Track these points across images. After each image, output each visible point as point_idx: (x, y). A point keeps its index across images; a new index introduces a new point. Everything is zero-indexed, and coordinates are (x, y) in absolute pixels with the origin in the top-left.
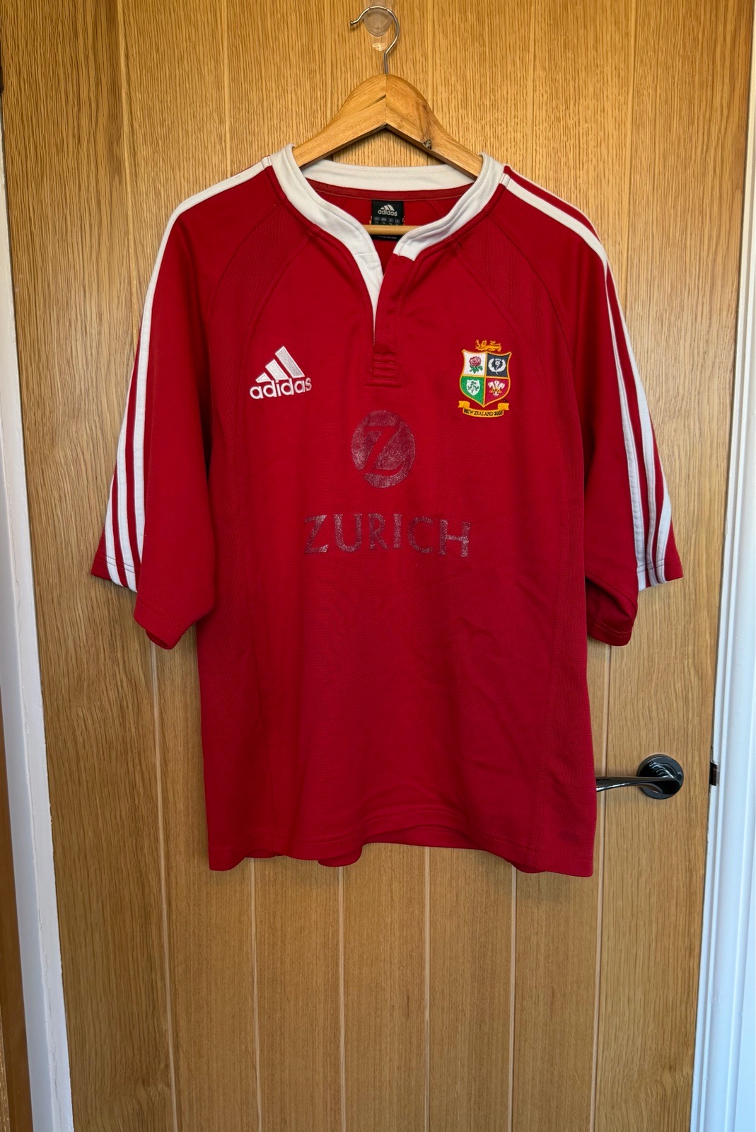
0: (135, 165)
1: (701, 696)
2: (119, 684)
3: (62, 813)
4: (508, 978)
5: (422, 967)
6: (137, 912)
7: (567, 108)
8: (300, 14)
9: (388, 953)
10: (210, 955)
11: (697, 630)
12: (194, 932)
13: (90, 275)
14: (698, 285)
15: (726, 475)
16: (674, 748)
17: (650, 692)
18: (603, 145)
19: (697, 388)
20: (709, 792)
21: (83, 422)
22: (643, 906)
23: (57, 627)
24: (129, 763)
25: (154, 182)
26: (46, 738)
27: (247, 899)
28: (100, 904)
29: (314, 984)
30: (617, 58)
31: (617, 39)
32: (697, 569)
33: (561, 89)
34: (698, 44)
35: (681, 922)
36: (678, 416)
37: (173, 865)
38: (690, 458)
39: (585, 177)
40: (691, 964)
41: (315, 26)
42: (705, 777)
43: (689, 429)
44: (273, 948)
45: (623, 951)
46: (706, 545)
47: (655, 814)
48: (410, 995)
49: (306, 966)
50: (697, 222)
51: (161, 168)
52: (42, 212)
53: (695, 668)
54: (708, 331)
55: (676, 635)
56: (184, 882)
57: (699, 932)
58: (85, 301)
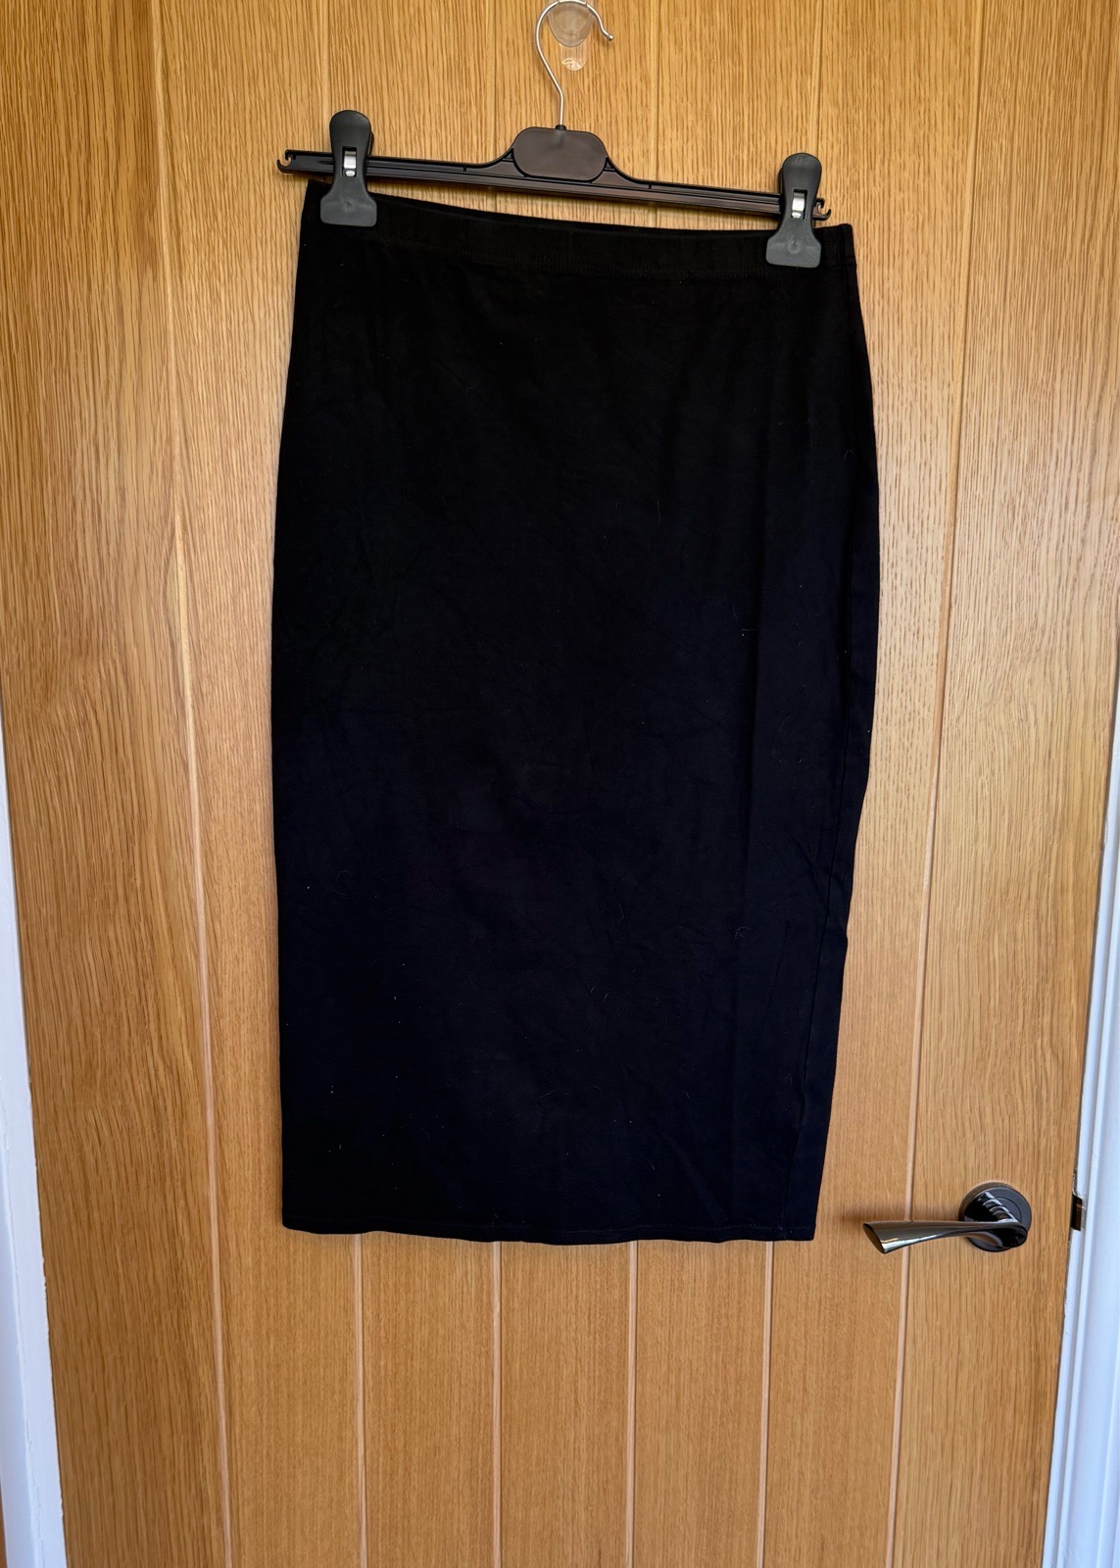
0: (179, 251)
1: (1060, 1094)
2: (152, 1072)
3: (62, 1273)
4: (755, 1522)
5: (623, 1508)
6: (180, 1427)
7: (871, 167)
8: (447, 9)
9: (570, 1486)
10: (294, 1489)
11: (1057, 991)
12: (268, 1454)
13: (106, 429)
14: (1071, 453)
15: (1107, 751)
16: (1018, 1173)
17: (982, 1087)
18: (926, 227)
19: (1066, 616)
20: (1070, 1239)
21: (95, 663)
22: (963, 1413)
23: (54, 984)
24: (167, 1195)
25: (209, 276)
26: (36, 1157)
27: (352, 1404)
28: (122, 1410)
29: (455, 1533)
30: (951, 87)
31: (952, 57)
32: (1060, 899)
33: (861, 137)
34: (1081, 67)
35: (1021, 1437)
36: (1035, 659)
37: (236, 1352)
38: (1052, 725)
39: (898, 277)
40: (1035, 1498)
41: (469, 29)
42: (1063, 1216)
43: (1052, 680)
44: (392, 1479)
45: (931, 1482)
46: (1074, 861)
47: (986, 1275)
48: (603, 1548)
49: (441, 1505)
50: (1071, 353)
51: (221, 255)
52: (30, 328)
53: (1053, 1052)
54: (1086, 525)
55: (1025, 1000)
56: (253, 1378)
57: (1046, 1449)
58: (97, 468)
